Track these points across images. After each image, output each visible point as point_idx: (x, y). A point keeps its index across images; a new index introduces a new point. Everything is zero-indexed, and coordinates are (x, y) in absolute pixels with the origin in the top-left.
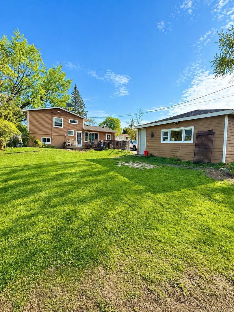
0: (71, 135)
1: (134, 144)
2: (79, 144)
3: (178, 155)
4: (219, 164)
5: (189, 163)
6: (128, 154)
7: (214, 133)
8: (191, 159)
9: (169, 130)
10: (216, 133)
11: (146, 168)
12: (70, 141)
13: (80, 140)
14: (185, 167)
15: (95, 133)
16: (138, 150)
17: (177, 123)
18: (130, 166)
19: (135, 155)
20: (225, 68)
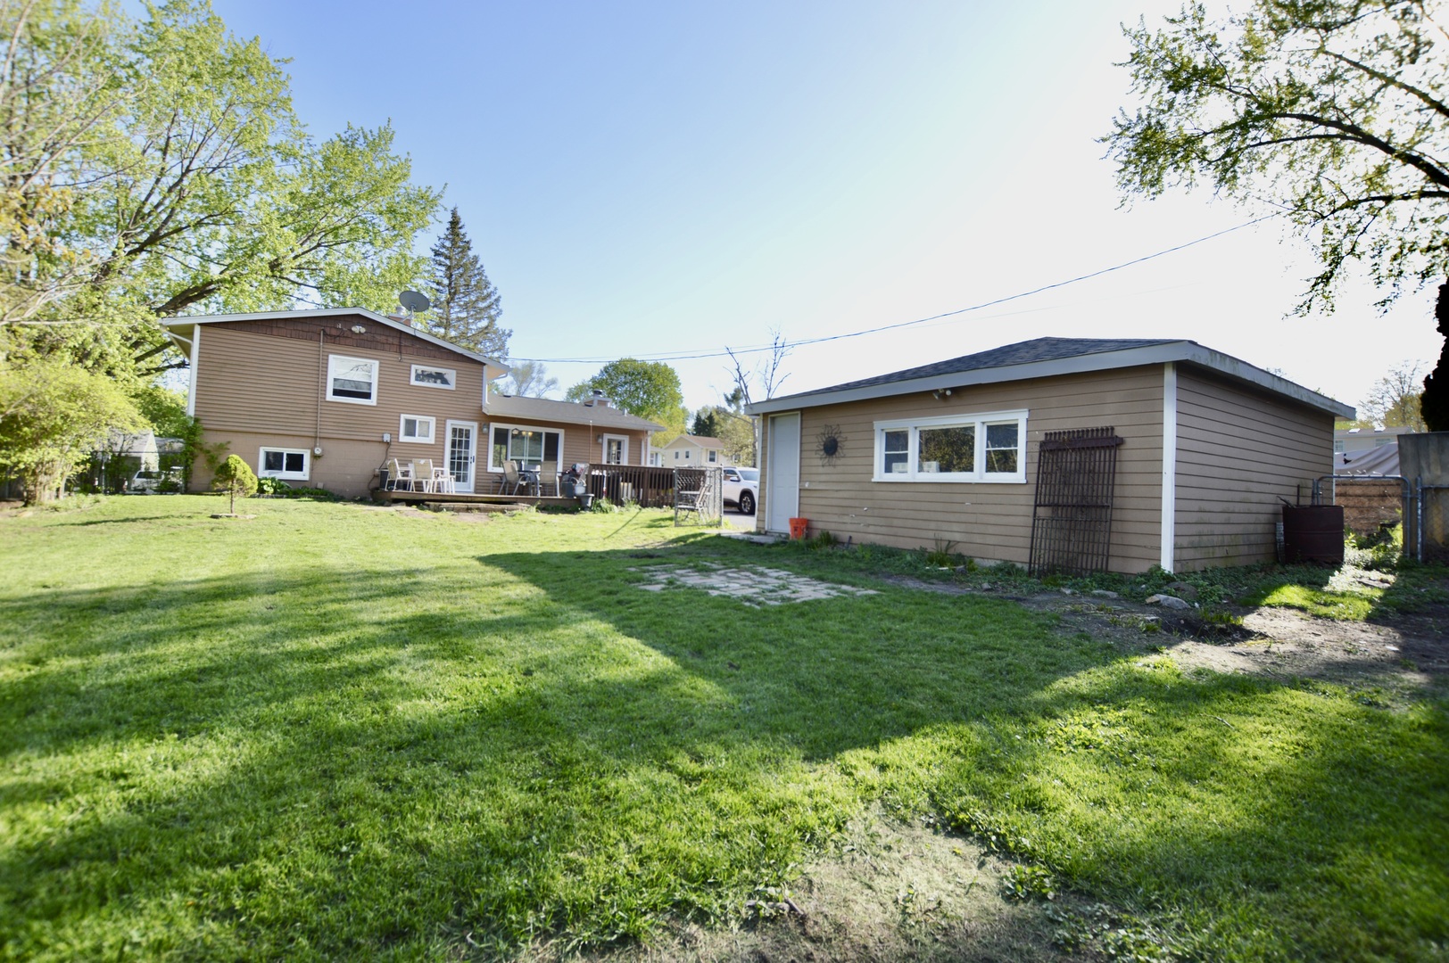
0: (416, 439)
1: (745, 485)
2: (458, 479)
3: (957, 537)
4: (1148, 576)
5: (1007, 571)
6: (713, 532)
7: (1117, 443)
8: (1020, 557)
9: (914, 426)
10: (1129, 443)
11: (793, 596)
12: (411, 468)
13: (466, 464)
14: (987, 590)
15: (544, 430)
16: (762, 511)
17: (948, 393)
18: (713, 588)
19: (746, 536)
20: (1162, 168)
